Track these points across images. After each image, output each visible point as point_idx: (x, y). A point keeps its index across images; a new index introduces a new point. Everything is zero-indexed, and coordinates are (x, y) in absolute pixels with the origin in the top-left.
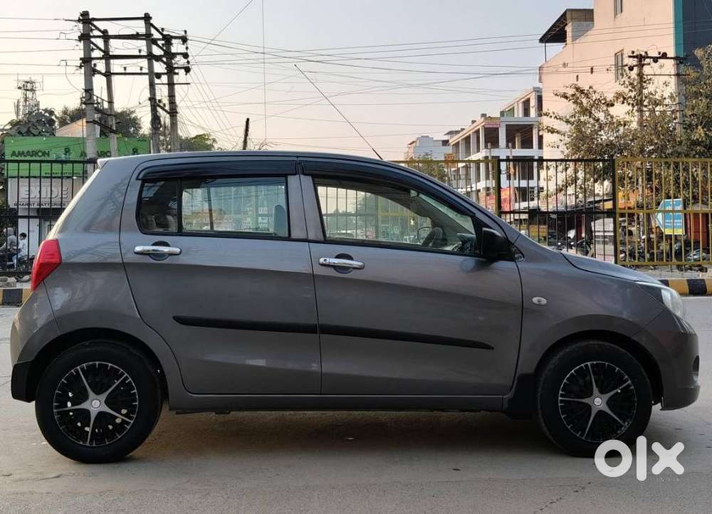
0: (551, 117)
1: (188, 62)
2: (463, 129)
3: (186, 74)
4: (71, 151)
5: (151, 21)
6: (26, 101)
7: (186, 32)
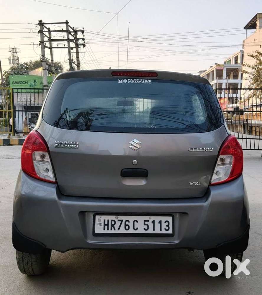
0: (245, 66)
1: (84, 42)
2: (206, 70)
3: (84, 48)
4: (36, 82)
5: (69, 24)
6: (13, 57)
7: (83, 28)
